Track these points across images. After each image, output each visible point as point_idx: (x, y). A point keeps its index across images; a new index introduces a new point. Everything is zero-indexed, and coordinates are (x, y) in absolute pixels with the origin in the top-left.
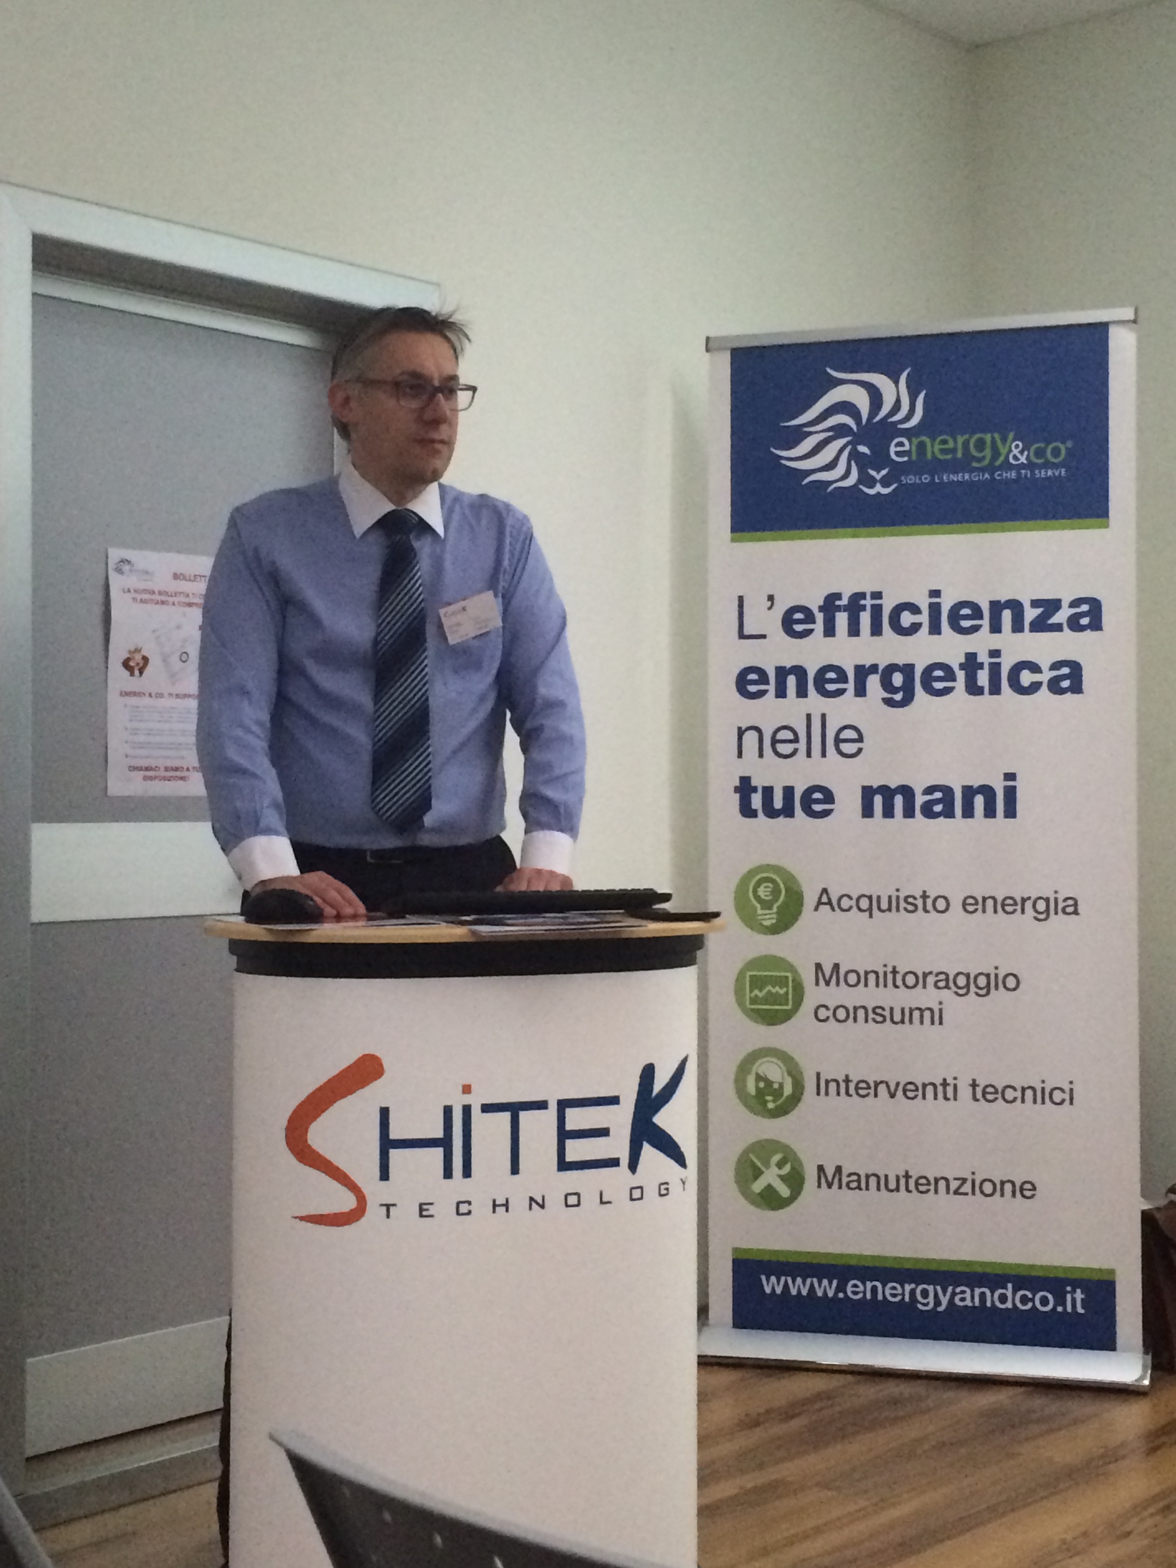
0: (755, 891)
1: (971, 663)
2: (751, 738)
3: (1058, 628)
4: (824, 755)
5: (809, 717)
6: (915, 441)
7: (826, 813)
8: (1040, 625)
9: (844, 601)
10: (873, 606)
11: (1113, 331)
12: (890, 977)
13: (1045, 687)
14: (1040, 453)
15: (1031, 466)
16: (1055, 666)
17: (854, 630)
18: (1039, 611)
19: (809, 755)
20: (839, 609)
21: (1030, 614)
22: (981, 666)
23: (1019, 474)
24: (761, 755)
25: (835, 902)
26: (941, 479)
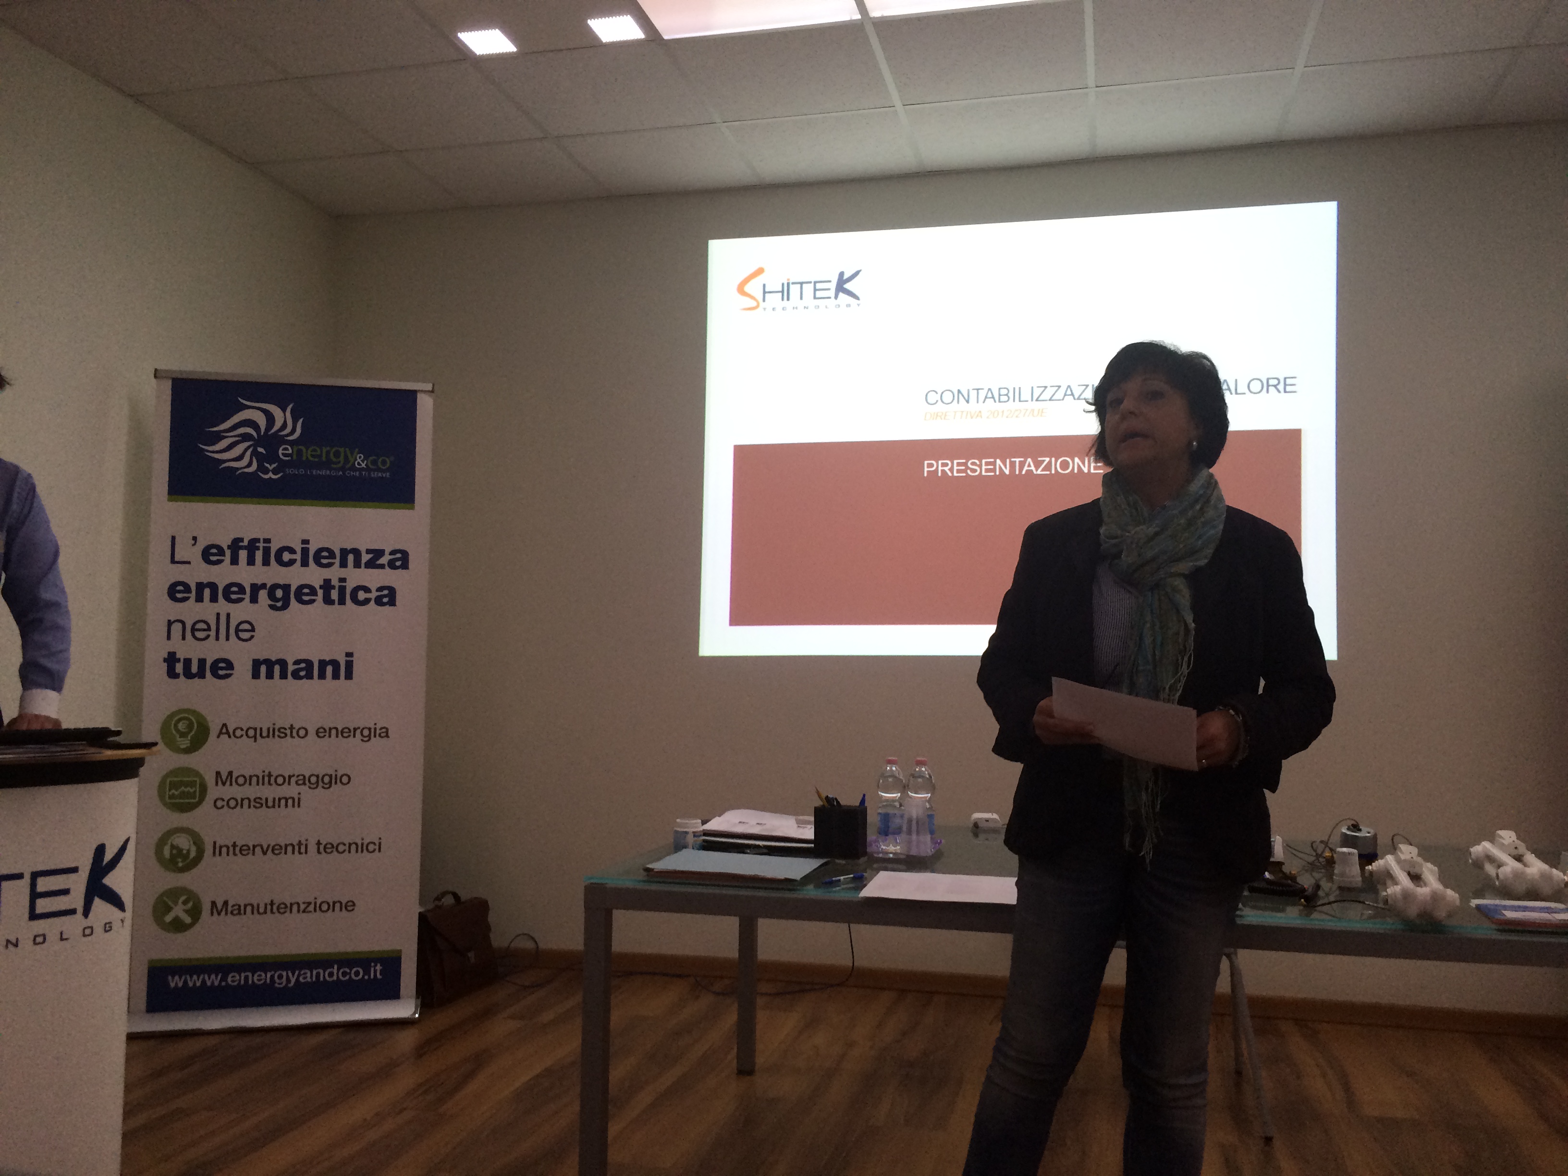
0: (176, 725)
1: (327, 585)
2: (177, 627)
3: (382, 566)
4: (227, 639)
5: (218, 614)
6: (295, 448)
7: (227, 676)
8: (371, 564)
9: (246, 543)
10: (264, 547)
11: (420, 396)
12: (266, 779)
13: (372, 602)
14: (374, 462)
15: (368, 469)
16: (380, 589)
17: (251, 562)
18: (370, 556)
19: (217, 639)
20: (242, 548)
21: (365, 558)
22: (333, 587)
23: (361, 474)
24: (184, 638)
25: (231, 731)
26: (312, 473)
